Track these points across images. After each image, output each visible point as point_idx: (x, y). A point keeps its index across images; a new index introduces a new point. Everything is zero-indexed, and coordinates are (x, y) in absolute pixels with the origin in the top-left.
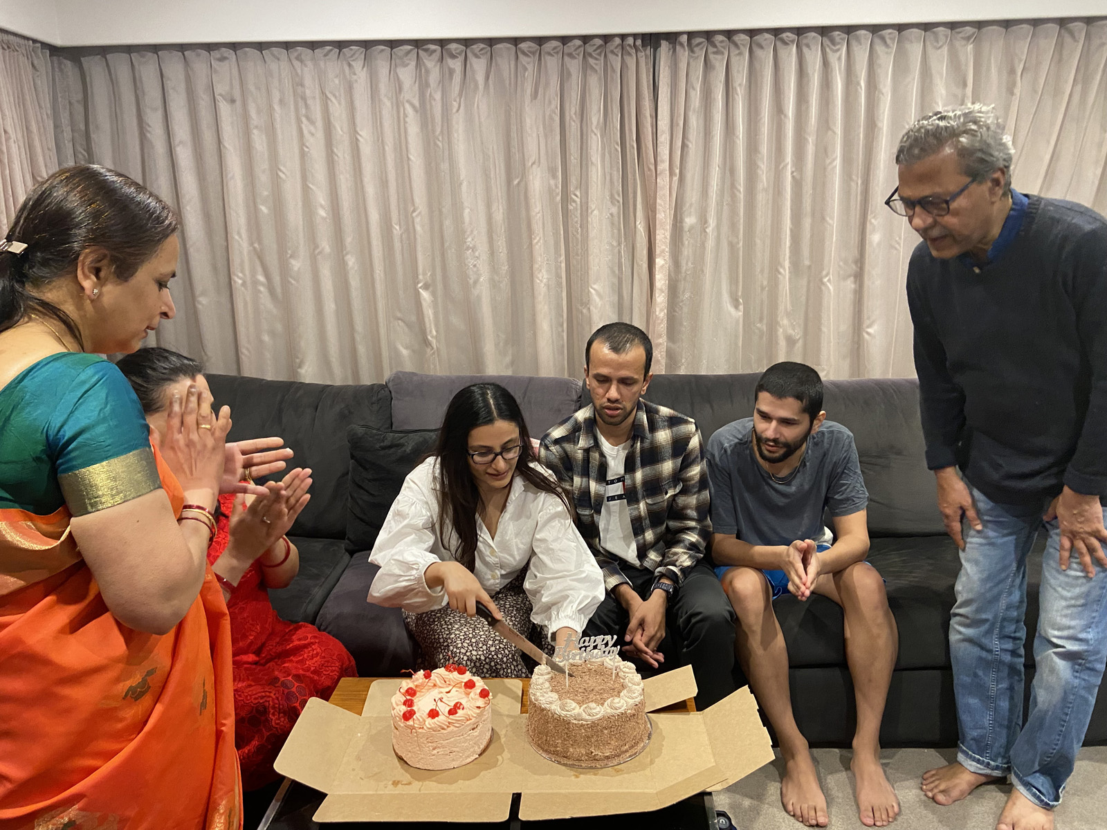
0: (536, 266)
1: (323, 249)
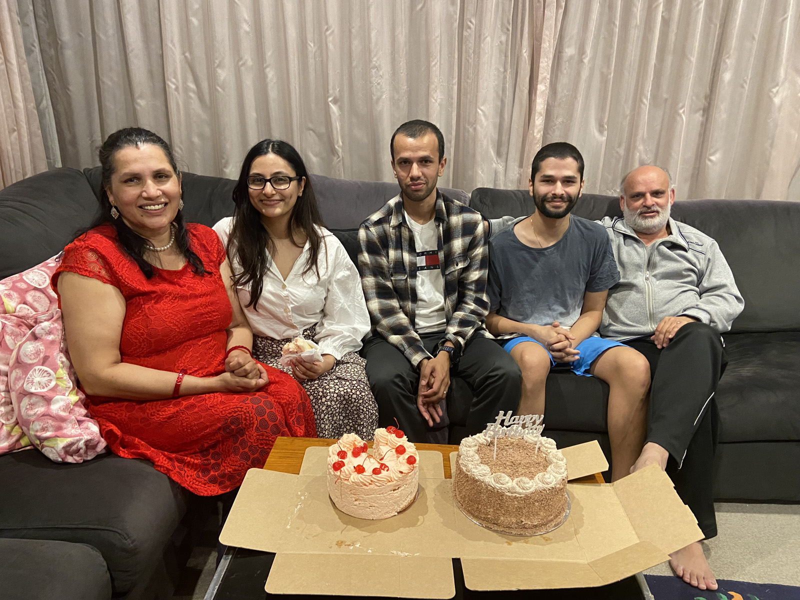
0: (433, 86)
1: (246, 61)
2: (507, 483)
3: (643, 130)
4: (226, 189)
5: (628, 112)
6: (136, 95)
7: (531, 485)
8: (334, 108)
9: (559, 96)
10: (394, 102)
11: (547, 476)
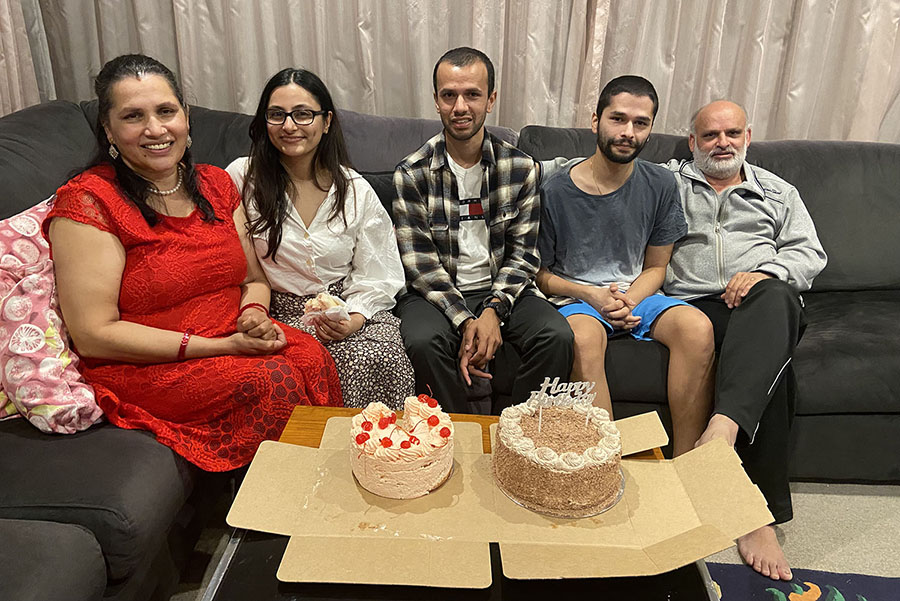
0: (477, 10)
2: (554, 459)
3: (716, 62)
4: (241, 125)
5: (699, 40)
6: (140, 18)
7: (580, 461)
8: (365, 34)
9: (620, 23)
10: (433, 28)
11: (598, 451)
